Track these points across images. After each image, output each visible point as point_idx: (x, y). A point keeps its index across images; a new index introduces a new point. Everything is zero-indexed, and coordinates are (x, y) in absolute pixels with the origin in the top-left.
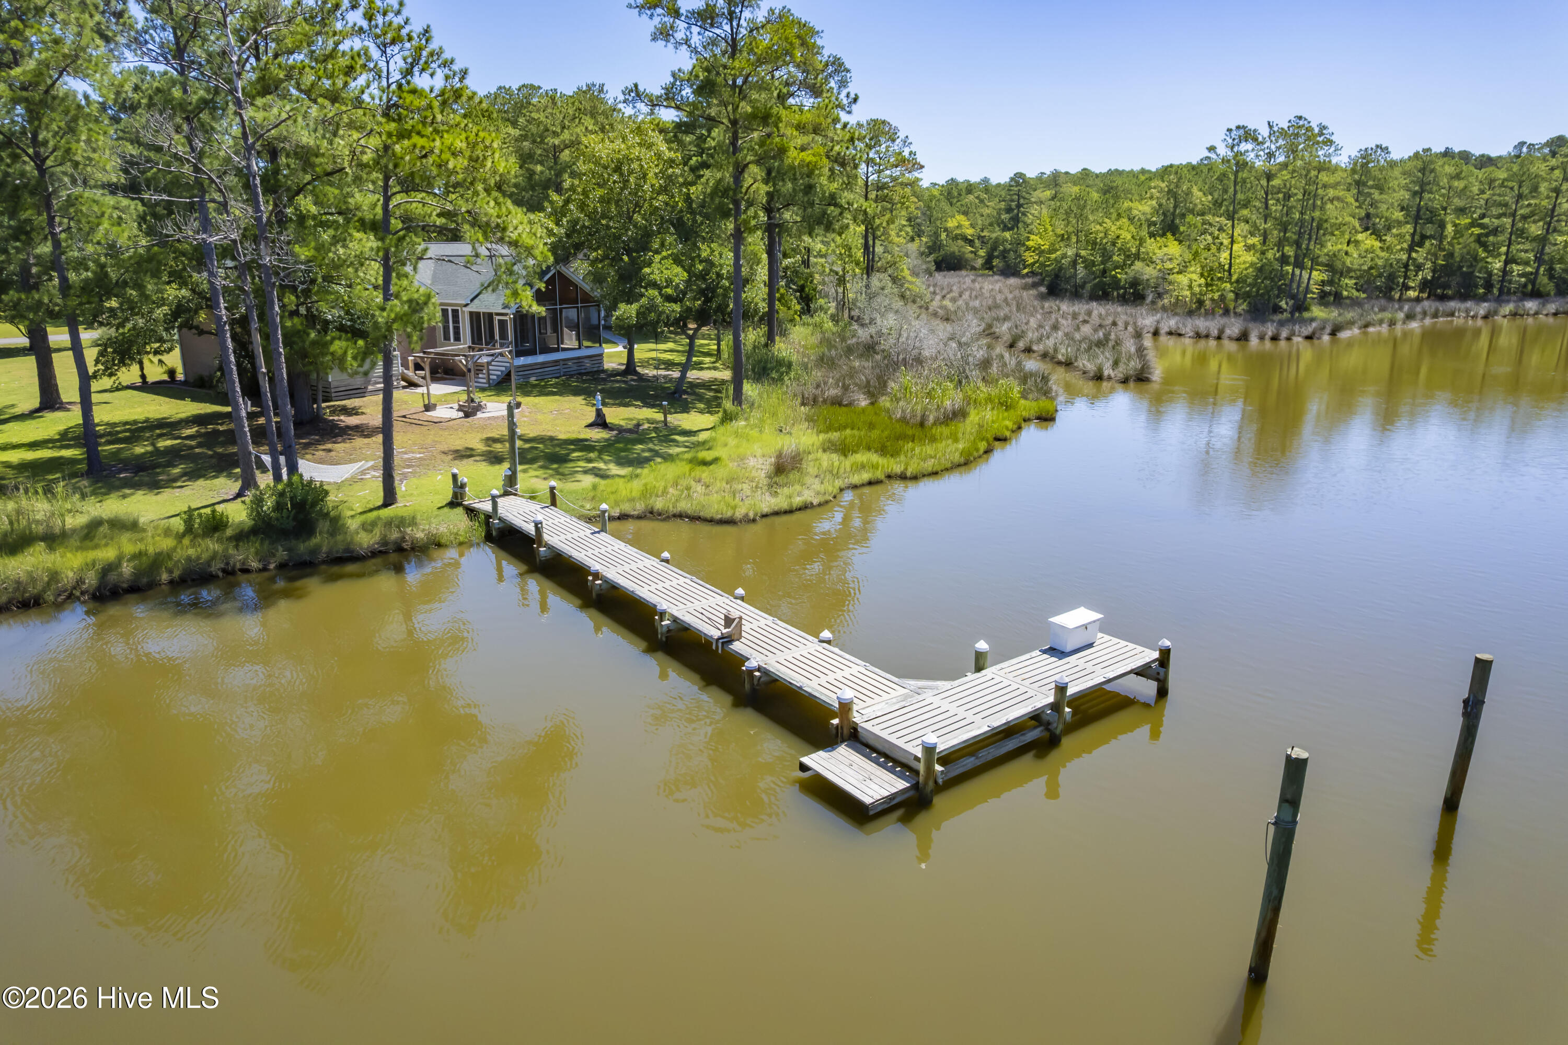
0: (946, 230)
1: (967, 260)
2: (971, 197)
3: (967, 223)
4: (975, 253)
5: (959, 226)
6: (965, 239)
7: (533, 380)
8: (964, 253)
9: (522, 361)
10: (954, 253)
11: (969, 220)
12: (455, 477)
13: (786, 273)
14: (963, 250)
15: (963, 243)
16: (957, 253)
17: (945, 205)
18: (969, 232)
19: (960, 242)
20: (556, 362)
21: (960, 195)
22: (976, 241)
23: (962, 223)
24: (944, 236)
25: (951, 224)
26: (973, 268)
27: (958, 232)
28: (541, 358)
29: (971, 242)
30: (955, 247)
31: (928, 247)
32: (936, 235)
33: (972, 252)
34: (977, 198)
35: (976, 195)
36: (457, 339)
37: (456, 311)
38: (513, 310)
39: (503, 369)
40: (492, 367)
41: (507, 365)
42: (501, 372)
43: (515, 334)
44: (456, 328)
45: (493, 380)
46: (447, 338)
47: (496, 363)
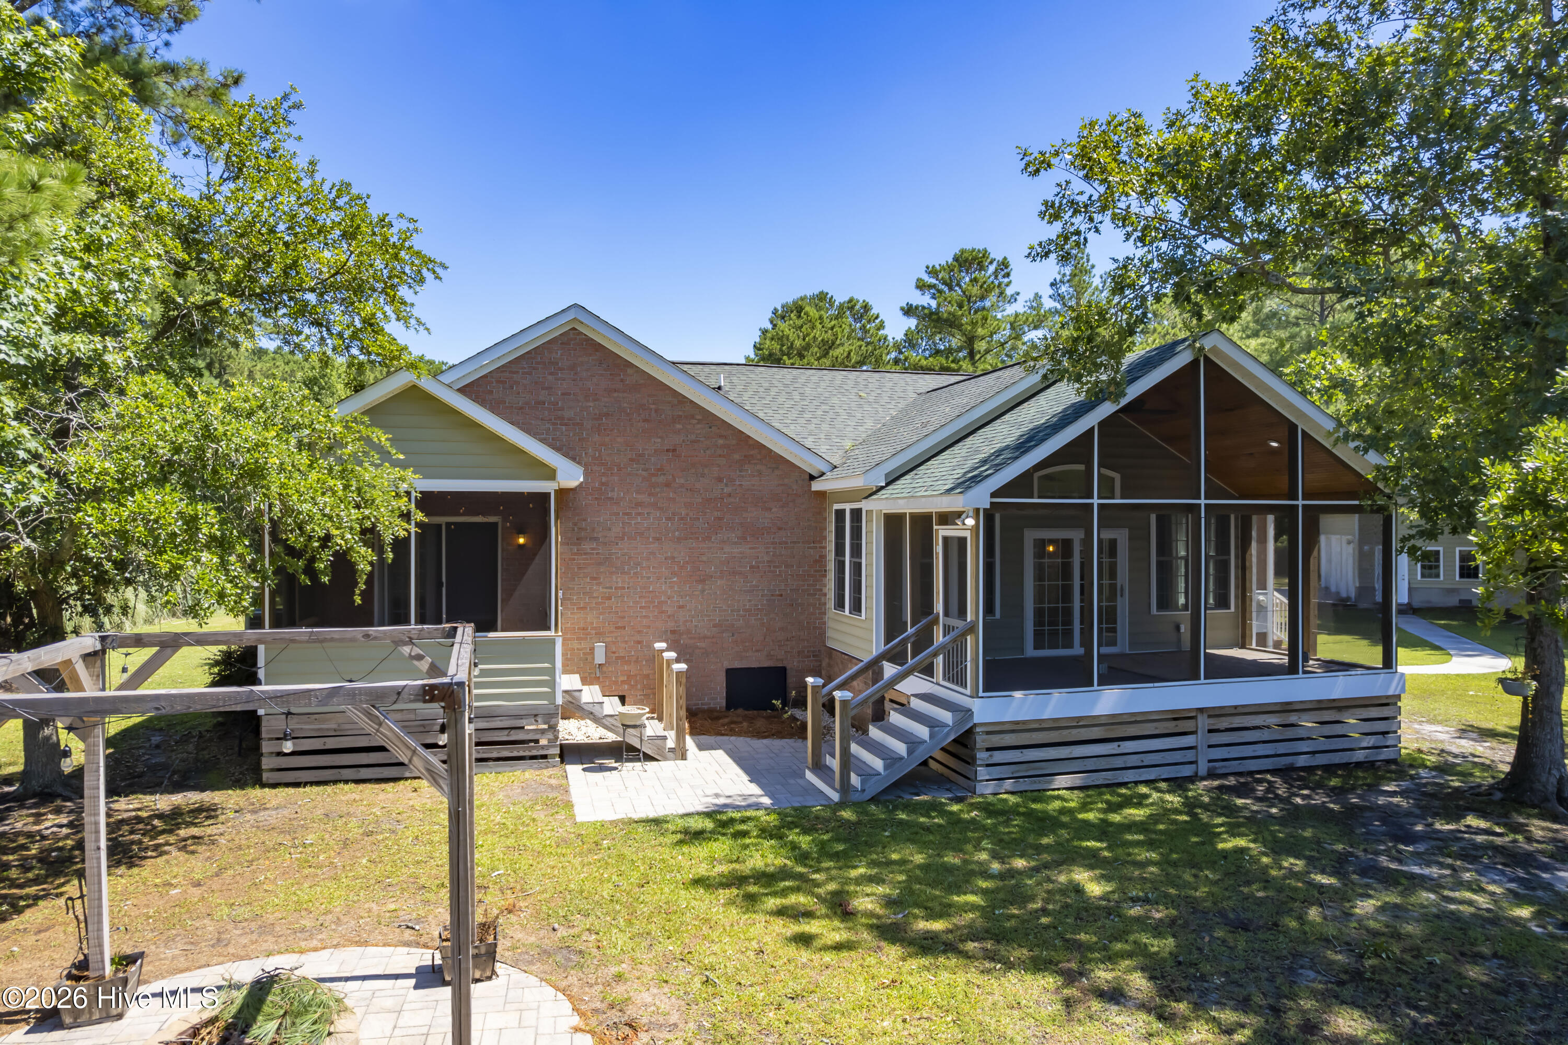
7: (1063, 790)
9: (1016, 705)
20: (1178, 721)
28: (1112, 701)
36: (856, 607)
37: (857, 514)
38: (981, 496)
39: (922, 732)
40: (895, 718)
41: (946, 717)
42: (912, 742)
43: (989, 608)
44: (857, 568)
45: (867, 774)
46: (840, 605)
47: (916, 704)
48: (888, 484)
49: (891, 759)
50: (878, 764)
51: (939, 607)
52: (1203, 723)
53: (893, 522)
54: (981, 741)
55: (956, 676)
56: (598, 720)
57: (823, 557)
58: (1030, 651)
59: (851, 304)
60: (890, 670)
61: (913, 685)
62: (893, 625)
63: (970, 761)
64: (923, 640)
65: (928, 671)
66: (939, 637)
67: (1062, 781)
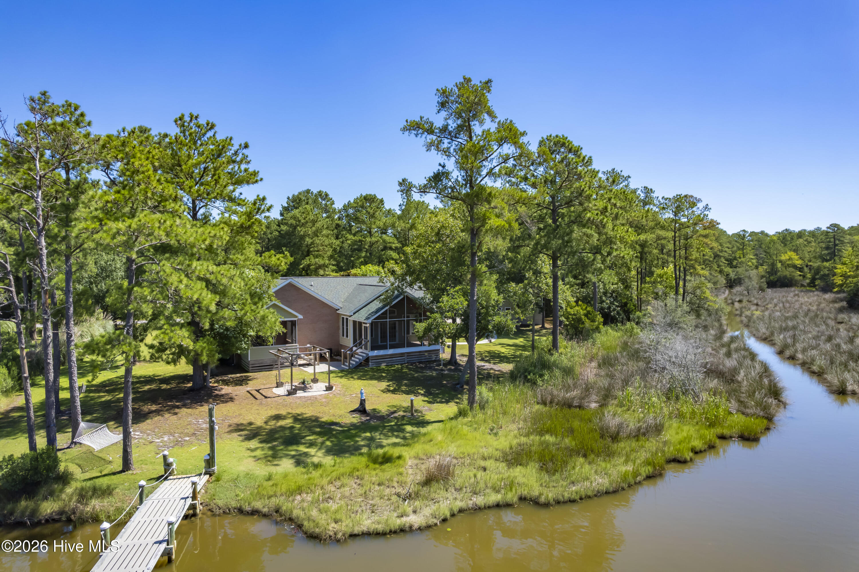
0: (781, 261)
1: (796, 281)
2: (801, 240)
3: (796, 257)
4: (804, 277)
5: (790, 259)
6: (795, 267)
7: (383, 366)
8: (794, 276)
9: (376, 353)
10: (786, 276)
11: (797, 255)
12: (165, 457)
13: (612, 294)
14: (793, 274)
15: (793, 270)
16: (788, 276)
17: (779, 246)
18: (798, 262)
19: (791, 269)
20: (402, 354)
21: (792, 239)
22: (805, 268)
23: (793, 257)
24: (779, 265)
25: (784, 257)
26: (802, 285)
27: (790, 262)
28: (391, 352)
29: (801, 269)
30: (787, 273)
31: (768, 273)
32: (773, 265)
33: (800, 275)
34: (806, 240)
35: (805, 239)
36: (347, 336)
37: (347, 319)
38: (370, 321)
39: (361, 358)
40: (356, 356)
41: (365, 355)
42: (359, 359)
43: (372, 336)
44: (347, 329)
45: (353, 364)
46: (343, 335)
47: (360, 354)
48: (354, 314)
49: (356, 362)
50: (354, 363)
51: (363, 337)
52: (406, 355)
53: (354, 322)
54: (370, 358)
55: (366, 348)
56: (304, 359)
57: (339, 326)
58: (380, 343)
59: (320, 193)
60: (354, 349)
61: (359, 351)
62: (355, 341)
63: (368, 362)
64: (360, 343)
65: (361, 348)
66: (363, 343)
67: (383, 364)
